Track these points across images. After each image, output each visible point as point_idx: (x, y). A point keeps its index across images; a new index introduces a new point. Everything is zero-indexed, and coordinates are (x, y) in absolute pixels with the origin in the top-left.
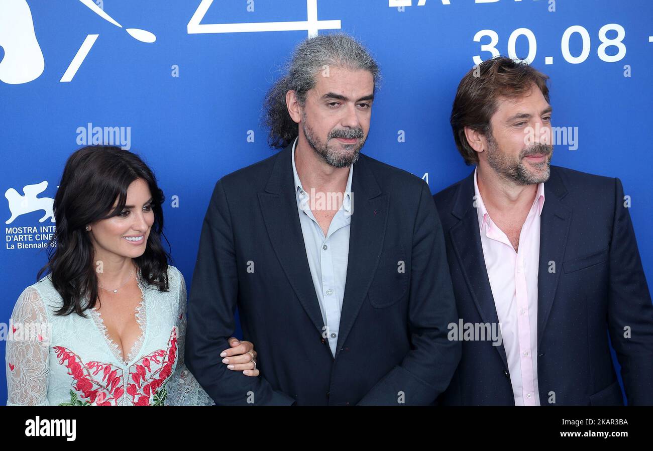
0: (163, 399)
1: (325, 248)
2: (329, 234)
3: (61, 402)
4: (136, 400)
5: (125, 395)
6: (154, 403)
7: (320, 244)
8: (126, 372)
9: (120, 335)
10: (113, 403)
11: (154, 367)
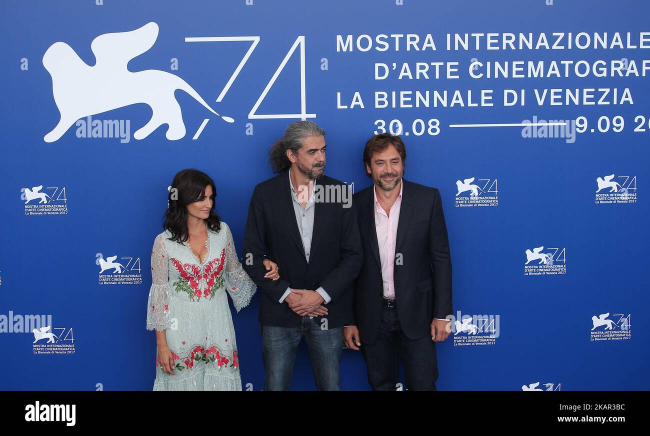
0: (222, 281)
1: (304, 216)
2: (306, 210)
3: (175, 281)
4: (208, 281)
5: (202, 279)
6: (216, 282)
7: (302, 214)
8: (202, 268)
9: (199, 253)
10: (197, 282)
11: (215, 266)
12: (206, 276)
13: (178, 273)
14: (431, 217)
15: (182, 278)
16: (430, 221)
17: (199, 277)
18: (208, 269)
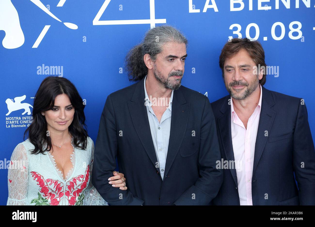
1: (159, 128)
2: (161, 122)
3: (34, 198)
4: (70, 199)
5: (64, 196)
6: (78, 200)
7: (157, 126)
8: (65, 184)
9: (63, 167)
10: (58, 199)
11: (78, 183)
12: (68, 194)
13: (39, 188)
14: (294, 129)
15: (42, 194)
16: (293, 133)
17: (61, 195)
18: (71, 186)
